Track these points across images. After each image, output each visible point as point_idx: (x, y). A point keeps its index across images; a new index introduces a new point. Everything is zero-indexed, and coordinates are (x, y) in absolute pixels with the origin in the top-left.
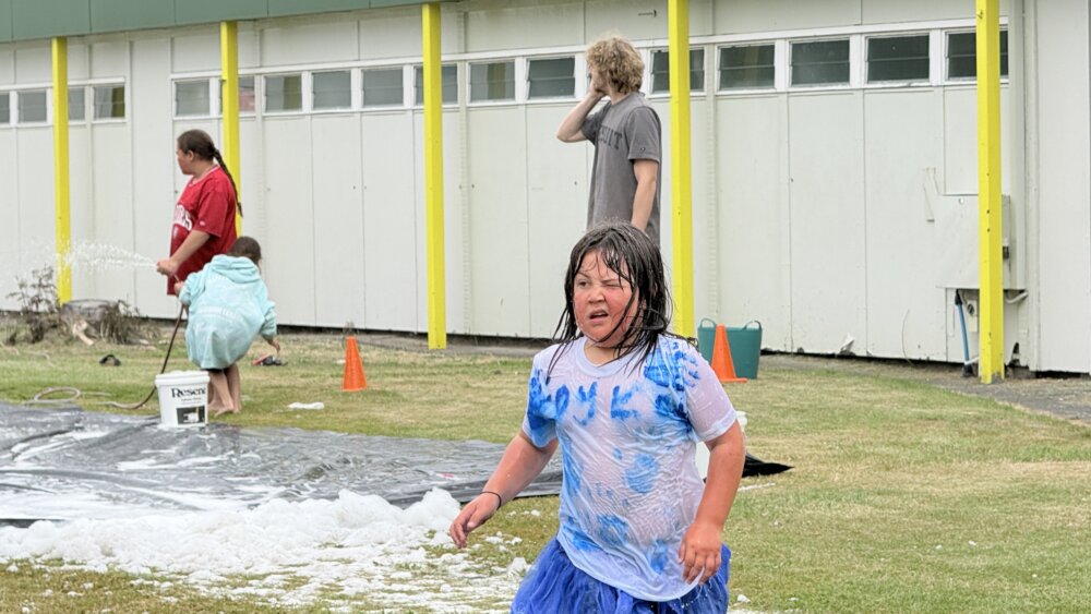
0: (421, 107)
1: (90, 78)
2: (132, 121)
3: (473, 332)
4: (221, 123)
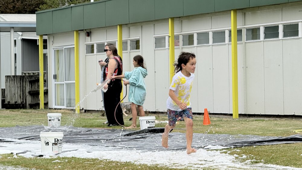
0: (231, 43)
1: (129, 37)
2: (142, 50)
3: (247, 113)
4: (169, 50)
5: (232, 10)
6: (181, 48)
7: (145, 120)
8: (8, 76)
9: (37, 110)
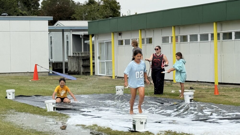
0: (213, 41)
1: (146, 37)
2: (154, 44)
3: (223, 82)
4: (171, 44)
5: (214, 22)
6: (179, 43)
7: (188, 95)
8: (69, 56)
9: (89, 76)
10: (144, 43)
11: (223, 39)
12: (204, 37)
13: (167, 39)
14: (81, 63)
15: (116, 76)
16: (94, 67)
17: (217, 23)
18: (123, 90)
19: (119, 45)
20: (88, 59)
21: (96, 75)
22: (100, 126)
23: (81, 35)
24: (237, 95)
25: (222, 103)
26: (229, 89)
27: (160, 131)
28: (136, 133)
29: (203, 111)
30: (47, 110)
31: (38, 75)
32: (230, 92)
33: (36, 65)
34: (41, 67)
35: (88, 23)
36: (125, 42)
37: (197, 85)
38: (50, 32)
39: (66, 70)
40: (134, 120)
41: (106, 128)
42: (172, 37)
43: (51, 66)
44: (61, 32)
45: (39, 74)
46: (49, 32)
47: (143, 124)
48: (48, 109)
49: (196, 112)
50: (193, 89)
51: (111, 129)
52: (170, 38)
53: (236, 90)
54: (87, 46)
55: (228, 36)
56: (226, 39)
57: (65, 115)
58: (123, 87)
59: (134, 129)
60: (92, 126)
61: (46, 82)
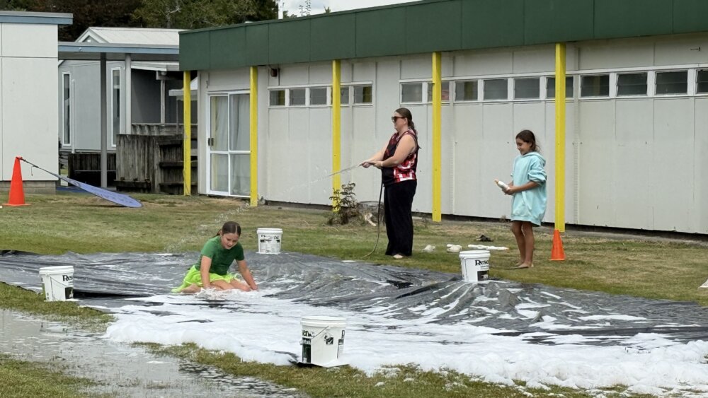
0: (553, 99)
1: (352, 81)
2: (376, 104)
3: (579, 223)
4: (430, 107)
5: (558, 42)
6: (452, 104)
7: (473, 259)
8: (121, 135)
9: (180, 196)
10: (347, 102)
11: (583, 94)
12: (528, 88)
13: (417, 91)
14: (158, 158)
15: (262, 199)
16: (194, 168)
17: (564, 45)
18: (278, 241)
19: (271, 105)
20: (180, 145)
21: (201, 195)
22: (203, 349)
23: (160, 72)
24: (619, 262)
25: (572, 286)
26: (597, 244)
27: (383, 367)
28: (312, 370)
29: (517, 307)
30: (47, 296)
31: (24, 189)
32: (598, 253)
33: (18, 159)
34: (34, 166)
35: (178, 36)
36: (290, 97)
37: (502, 231)
38: (65, 60)
39: (111, 176)
40: (305, 333)
41: (222, 353)
42: (431, 85)
43: (66, 162)
44: (99, 62)
45: (27, 188)
46: (61, 61)
47: (332, 343)
48: (48, 294)
49: (494, 311)
50: (490, 241)
51: (237, 357)
52: (425, 87)
53: (616, 248)
54: (175, 106)
55: (597, 86)
56: (592, 94)
57: (100, 313)
58: (281, 232)
59: (305, 359)
60: (182, 348)
61: (47, 213)
